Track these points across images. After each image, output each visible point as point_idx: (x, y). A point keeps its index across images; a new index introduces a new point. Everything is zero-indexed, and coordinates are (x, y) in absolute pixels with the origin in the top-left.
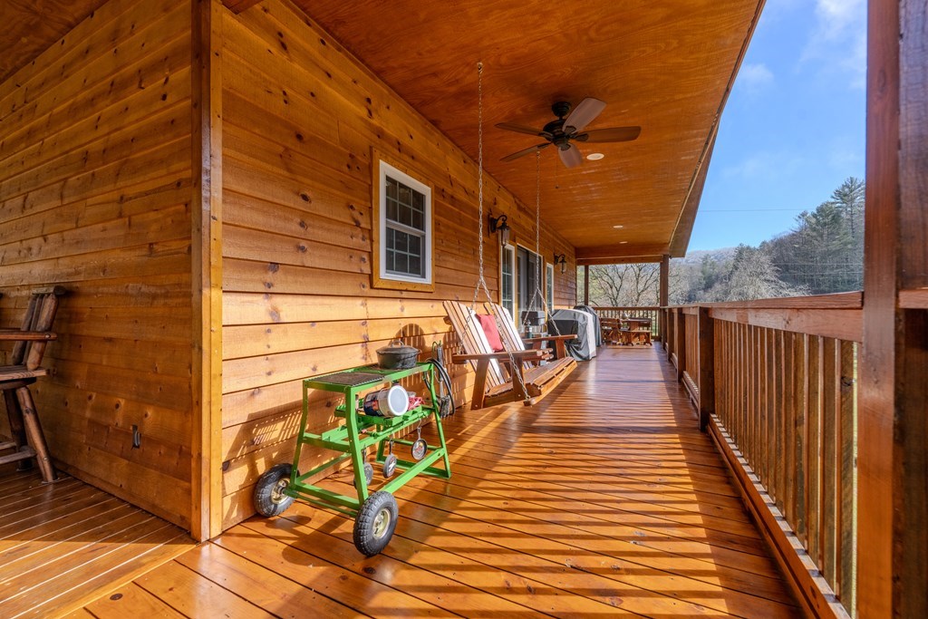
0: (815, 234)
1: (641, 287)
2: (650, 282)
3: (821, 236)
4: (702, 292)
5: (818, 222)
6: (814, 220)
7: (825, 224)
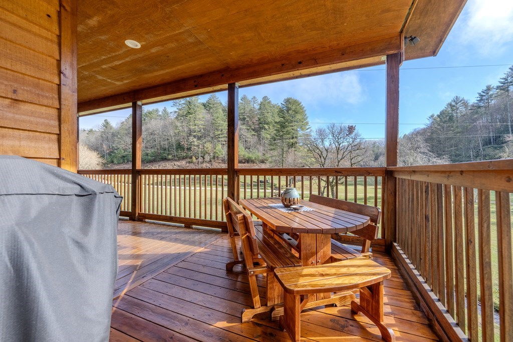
0: (439, 127)
1: (340, 157)
2: (346, 153)
3: (443, 128)
4: (373, 162)
5: (441, 120)
6: (439, 119)
7: (445, 121)
